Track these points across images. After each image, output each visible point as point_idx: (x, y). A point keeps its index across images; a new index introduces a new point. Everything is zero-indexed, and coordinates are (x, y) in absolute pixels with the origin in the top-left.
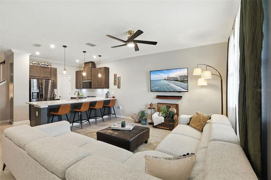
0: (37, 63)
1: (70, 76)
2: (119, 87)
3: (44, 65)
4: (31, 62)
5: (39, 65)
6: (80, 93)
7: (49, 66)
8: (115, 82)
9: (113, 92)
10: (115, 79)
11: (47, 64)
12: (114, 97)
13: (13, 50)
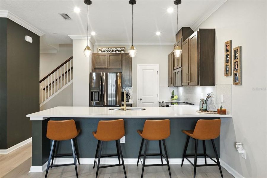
0: (107, 50)
1: (158, 65)
2: (237, 81)
3: (115, 51)
4: (100, 49)
5: (110, 51)
6: (175, 94)
7: (122, 52)
8: (226, 66)
9: (222, 95)
10: (227, 56)
11: (119, 49)
12: (222, 111)
13: (72, 37)
